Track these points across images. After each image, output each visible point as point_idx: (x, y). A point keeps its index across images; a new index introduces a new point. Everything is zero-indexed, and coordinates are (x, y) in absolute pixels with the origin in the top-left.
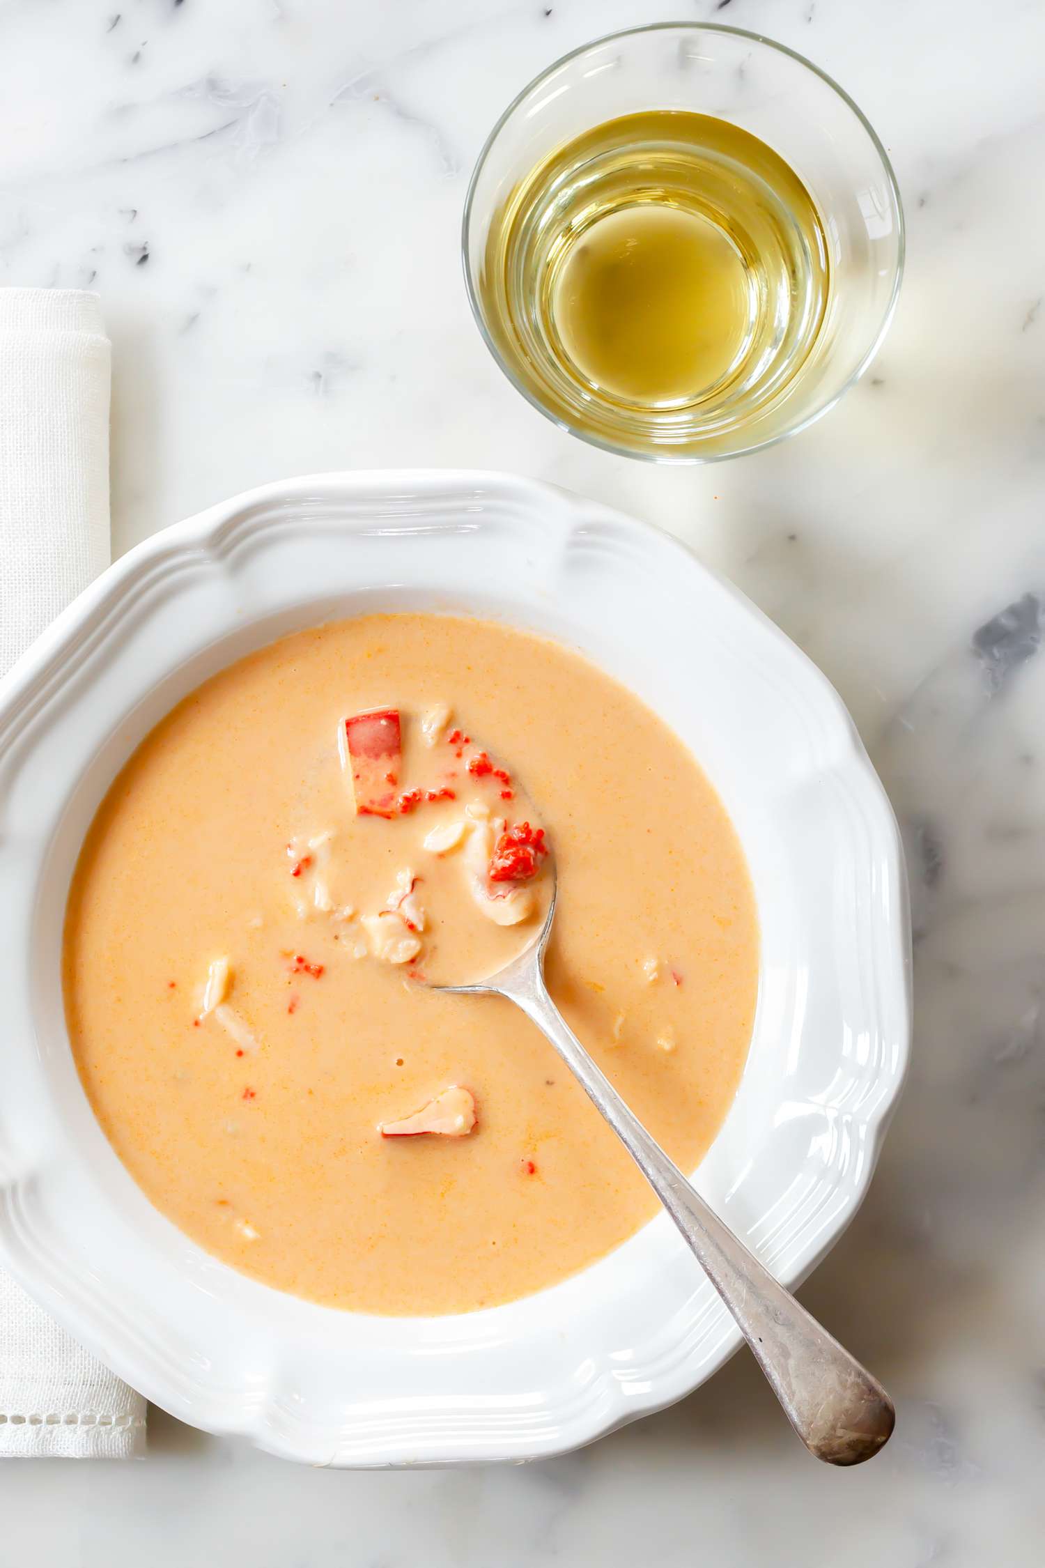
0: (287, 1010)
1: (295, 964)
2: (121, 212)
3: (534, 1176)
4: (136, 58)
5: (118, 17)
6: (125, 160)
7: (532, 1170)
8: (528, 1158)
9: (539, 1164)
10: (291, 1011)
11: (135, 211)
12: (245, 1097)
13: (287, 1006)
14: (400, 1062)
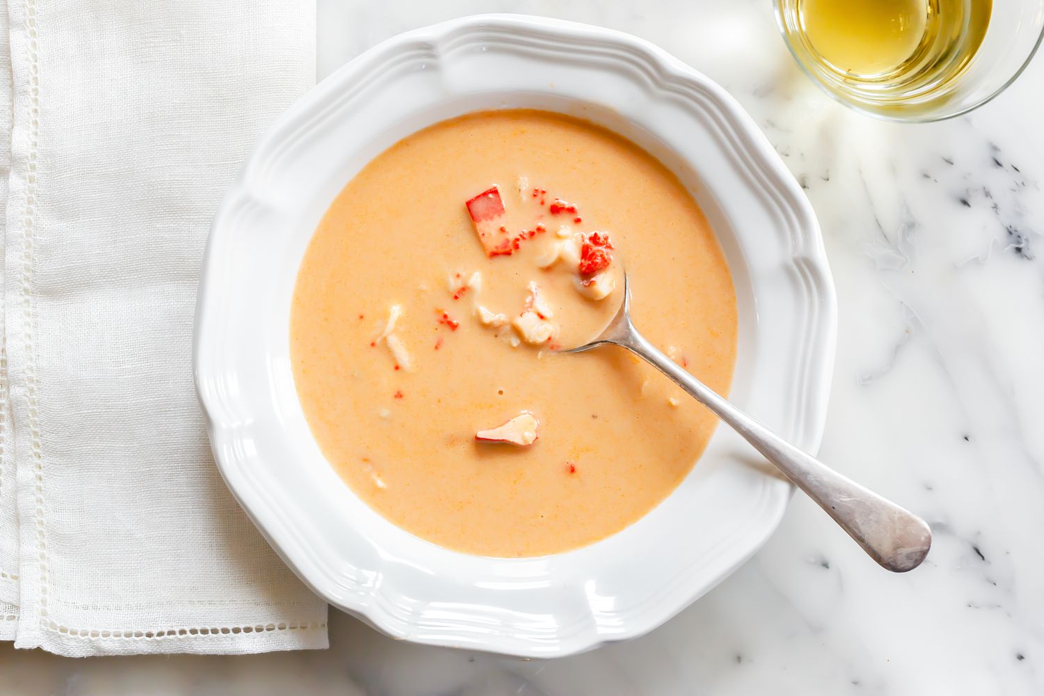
0: (434, 347)
1: (442, 318)
2: (827, 171)
3: (575, 474)
4: (926, 176)
5: (952, 164)
6: (860, 172)
7: (573, 470)
8: (572, 462)
9: (577, 468)
10: (436, 348)
11: (828, 180)
12: (396, 397)
13: (435, 345)
14: (501, 392)
